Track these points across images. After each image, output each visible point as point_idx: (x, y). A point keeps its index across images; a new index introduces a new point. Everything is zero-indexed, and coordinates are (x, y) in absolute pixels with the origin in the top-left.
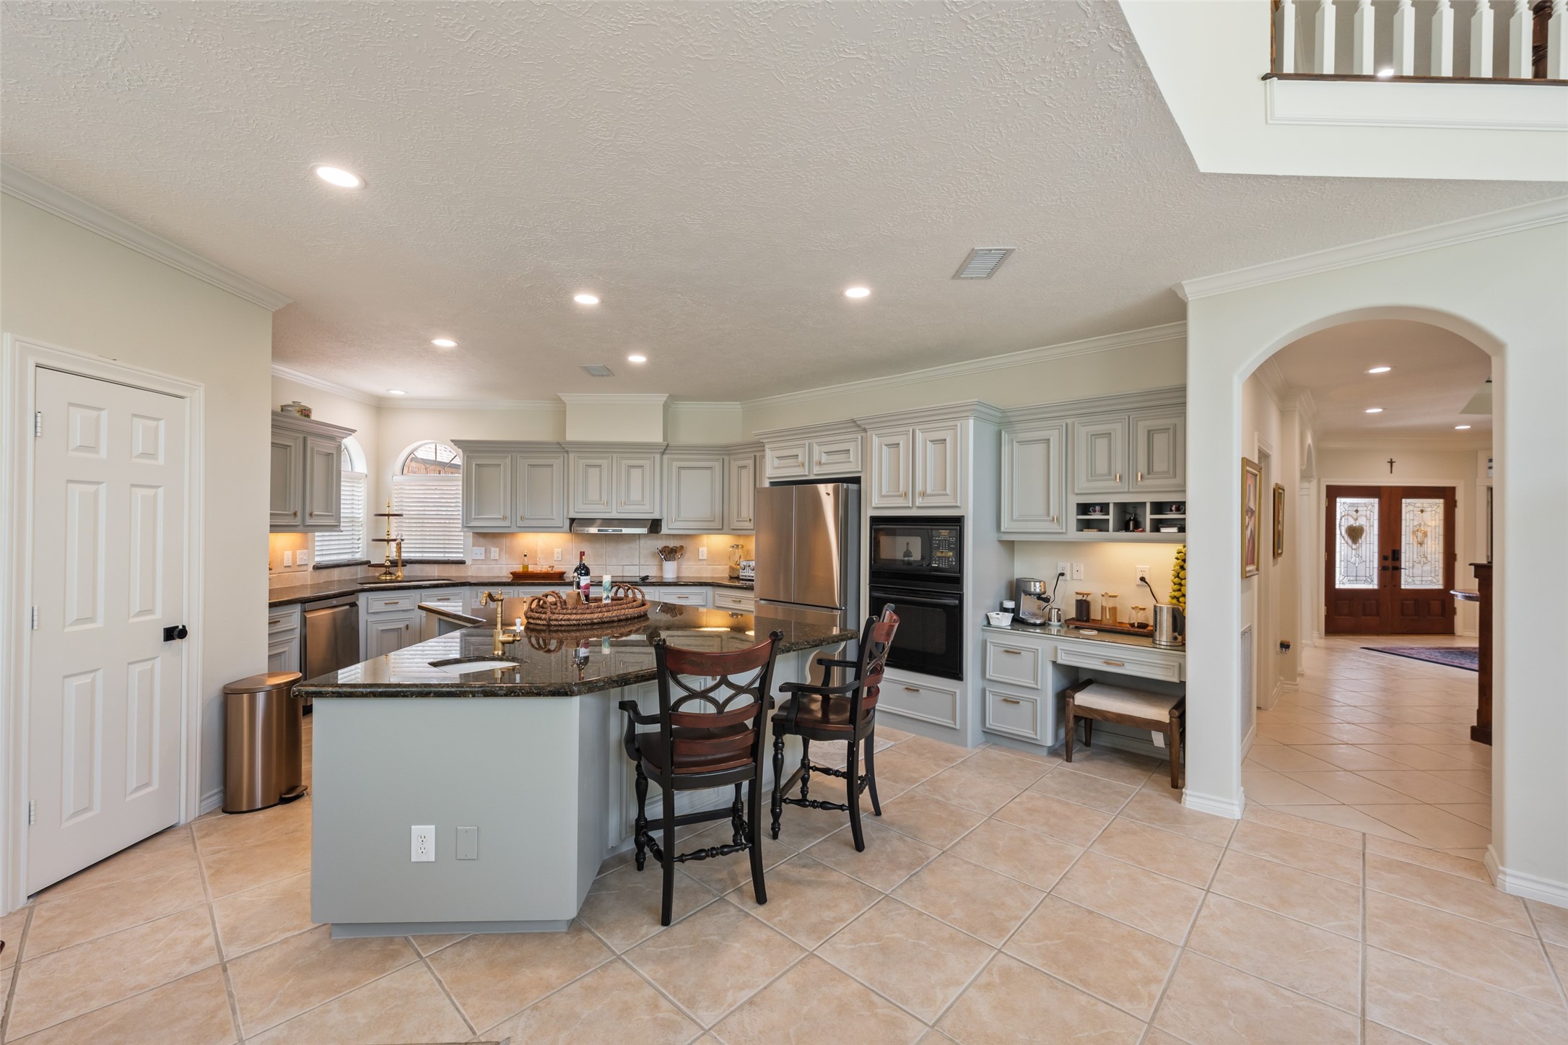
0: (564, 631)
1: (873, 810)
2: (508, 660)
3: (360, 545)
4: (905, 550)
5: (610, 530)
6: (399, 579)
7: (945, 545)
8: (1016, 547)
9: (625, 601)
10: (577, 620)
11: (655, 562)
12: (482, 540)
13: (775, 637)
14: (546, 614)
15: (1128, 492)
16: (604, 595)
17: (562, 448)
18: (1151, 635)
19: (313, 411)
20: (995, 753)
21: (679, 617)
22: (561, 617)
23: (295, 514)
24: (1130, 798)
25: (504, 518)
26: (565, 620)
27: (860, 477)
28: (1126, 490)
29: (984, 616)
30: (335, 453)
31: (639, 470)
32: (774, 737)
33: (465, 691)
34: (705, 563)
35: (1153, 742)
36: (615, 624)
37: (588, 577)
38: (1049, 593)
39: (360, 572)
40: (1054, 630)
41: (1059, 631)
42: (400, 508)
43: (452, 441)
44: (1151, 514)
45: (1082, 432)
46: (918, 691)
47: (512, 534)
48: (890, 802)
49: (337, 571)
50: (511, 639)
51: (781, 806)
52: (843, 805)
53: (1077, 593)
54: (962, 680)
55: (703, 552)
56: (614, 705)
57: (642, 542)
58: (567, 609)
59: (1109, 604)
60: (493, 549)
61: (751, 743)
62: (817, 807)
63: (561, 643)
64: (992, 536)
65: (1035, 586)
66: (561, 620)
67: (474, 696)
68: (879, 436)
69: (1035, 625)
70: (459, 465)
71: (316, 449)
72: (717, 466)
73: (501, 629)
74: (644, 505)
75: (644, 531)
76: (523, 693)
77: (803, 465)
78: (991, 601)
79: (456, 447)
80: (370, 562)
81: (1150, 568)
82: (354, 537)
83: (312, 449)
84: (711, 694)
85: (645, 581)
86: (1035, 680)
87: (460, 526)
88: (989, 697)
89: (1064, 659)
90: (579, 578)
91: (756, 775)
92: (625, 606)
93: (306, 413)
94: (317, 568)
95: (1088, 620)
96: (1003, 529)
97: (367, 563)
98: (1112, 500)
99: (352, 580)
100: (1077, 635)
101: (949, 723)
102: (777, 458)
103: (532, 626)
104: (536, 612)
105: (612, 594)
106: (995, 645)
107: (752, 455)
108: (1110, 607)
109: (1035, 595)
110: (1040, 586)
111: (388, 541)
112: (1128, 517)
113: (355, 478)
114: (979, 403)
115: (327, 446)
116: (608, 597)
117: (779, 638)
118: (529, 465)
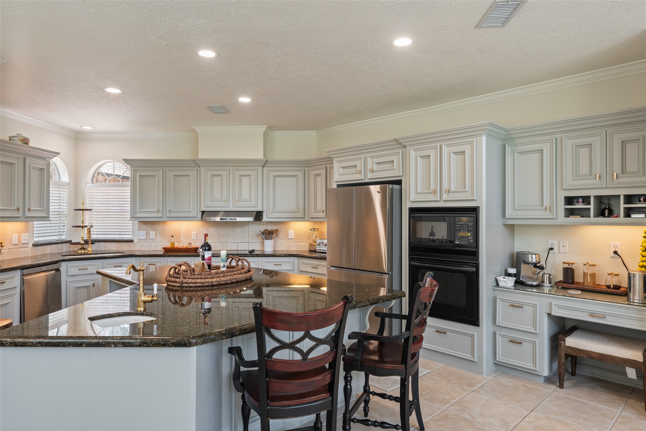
0: (193, 291)
1: (418, 425)
2: (147, 315)
3: (65, 230)
4: (430, 231)
5: (228, 219)
6: (90, 252)
7: (465, 228)
8: (516, 229)
9: (236, 269)
10: (201, 283)
11: (259, 240)
12: (144, 226)
13: (347, 300)
14: (180, 278)
15: (606, 188)
16: (222, 265)
17: (196, 163)
18: (626, 294)
19: (30, 141)
20: (504, 380)
21: (275, 278)
22: (190, 281)
23: (18, 209)
24: (615, 420)
25: (158, 211)
26: (193, 283)
27: (401, 180)
28: (605, 186)
29: (494, 280)
30: (45, 168)
31: (248, 178)
32: (345, 373)
33: (109, 342)
34: (292, 241)
35: (627, 374)
36: (229, 286)
37: (210, 252)
38: (543, 263)
39: (65, 248)
40: (546, 290)
41: (550, 290)
42: (91, 205)
43: (124, 160)
44: (624, 204)
45: (568, 145)
46: (445, 333)
47: (164, 222)
48: (430, 419)
49: (49, 247)
50: (150, 299)
51: (350, 424)
52: (397, 425)
53: (564, 263)
54: (479, 326)
55: (291, 233)
56: (225, 348)
57: (250, 227)
58: (194, 275)
59: (590, 271)
60: (151, 232)
61: (329, 382)
62: (378, 426)
63: (190, 299)
64: (499, 221)
65: (532, 257)
66: (190, 283)
67: (115, 346)
68: (415, 150)
69: (532, 286)
70: (129, 177)
71: (32, 165)
72: (300, 174)
73: (143, 292)
74: (251, 201)
75: (251, 219)
76: (153, 344)
77: (360, 172)
78: (498, 268)
79: (126, 164)
80: (71, 241)
81: (621, 244)
82: (61, 224)
83: (30, 166)
84: (298, 345)
85: (252, 253)
86: (535, 326)
87: (129, 216)
88: (499, 339)
89: (557, 312)
90: (203, 253)
91: (332, 407)
92: (236, 273)
93: (26, 141)
94: (35, 245)
95: (573, 283)
96: (507, 216)
97: (70, 242)
98: (592, 193)
99: (59, 253)
100: (565, 294)
101: (469, 357)
102: (342, 168)
103: (170, 287)
104: (173, 277)
105: (227, 264)
106: (503, 300)
107: (324, 166)
108: (591, 273)
109: (532, 264)
110: (536, 258)
111: (83, 227)
112: (603, 206)
113: (60, 185)
114: (491, 124)
115: (41, 164)
116: (224, 266)
117: (350, 301)
118: (174, 175)
